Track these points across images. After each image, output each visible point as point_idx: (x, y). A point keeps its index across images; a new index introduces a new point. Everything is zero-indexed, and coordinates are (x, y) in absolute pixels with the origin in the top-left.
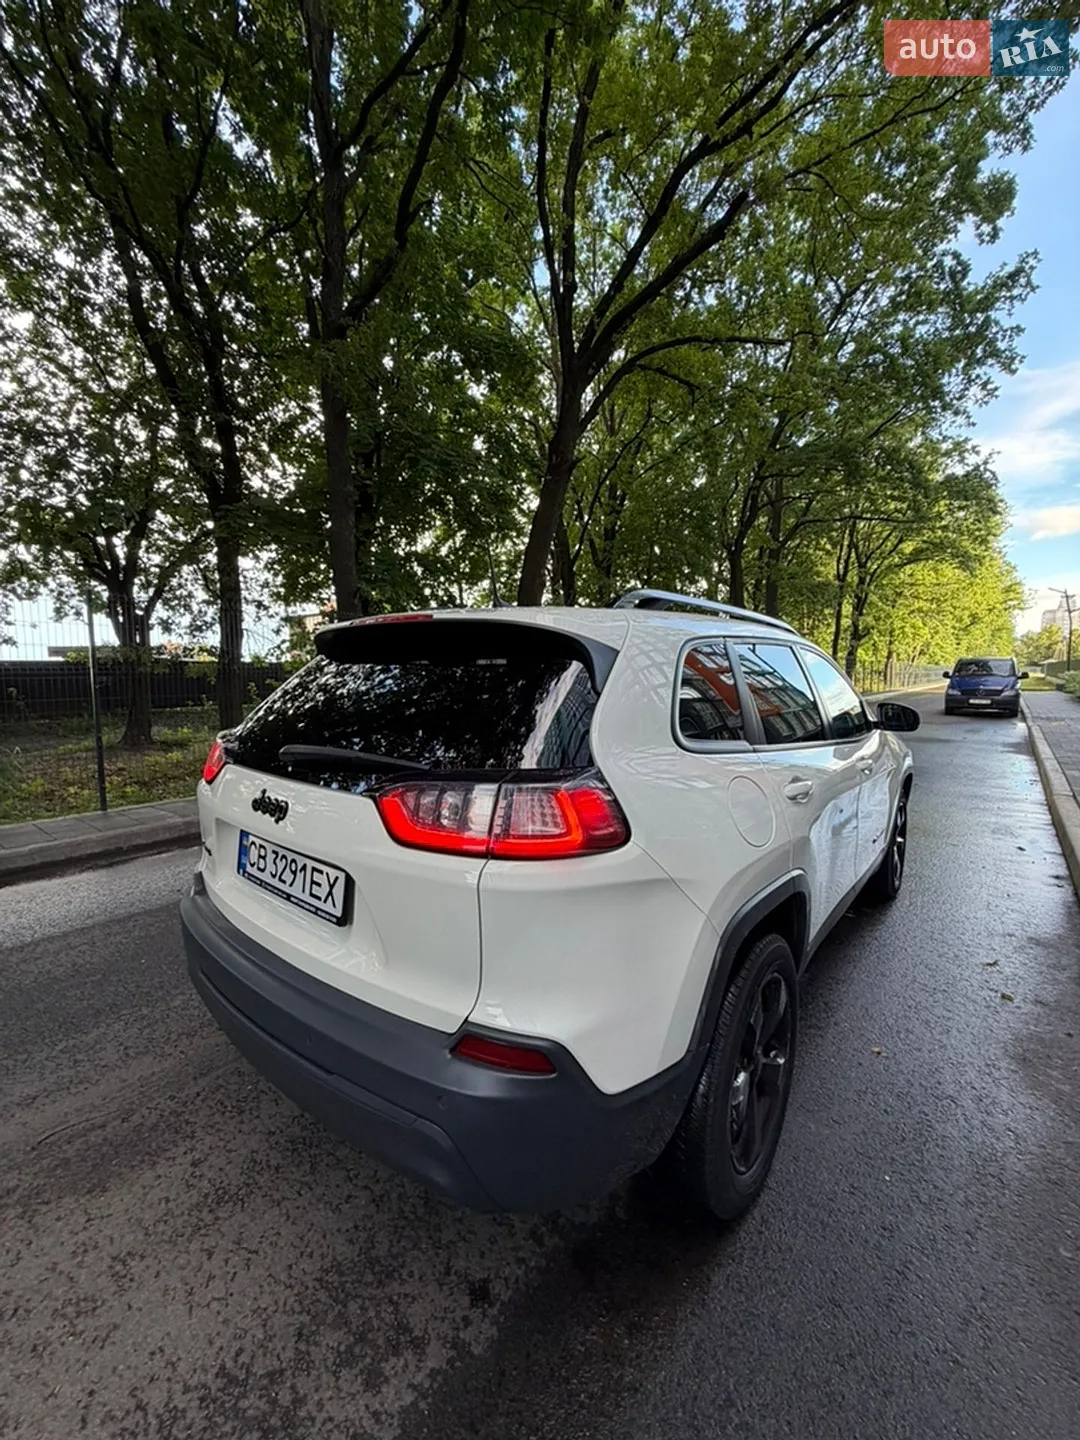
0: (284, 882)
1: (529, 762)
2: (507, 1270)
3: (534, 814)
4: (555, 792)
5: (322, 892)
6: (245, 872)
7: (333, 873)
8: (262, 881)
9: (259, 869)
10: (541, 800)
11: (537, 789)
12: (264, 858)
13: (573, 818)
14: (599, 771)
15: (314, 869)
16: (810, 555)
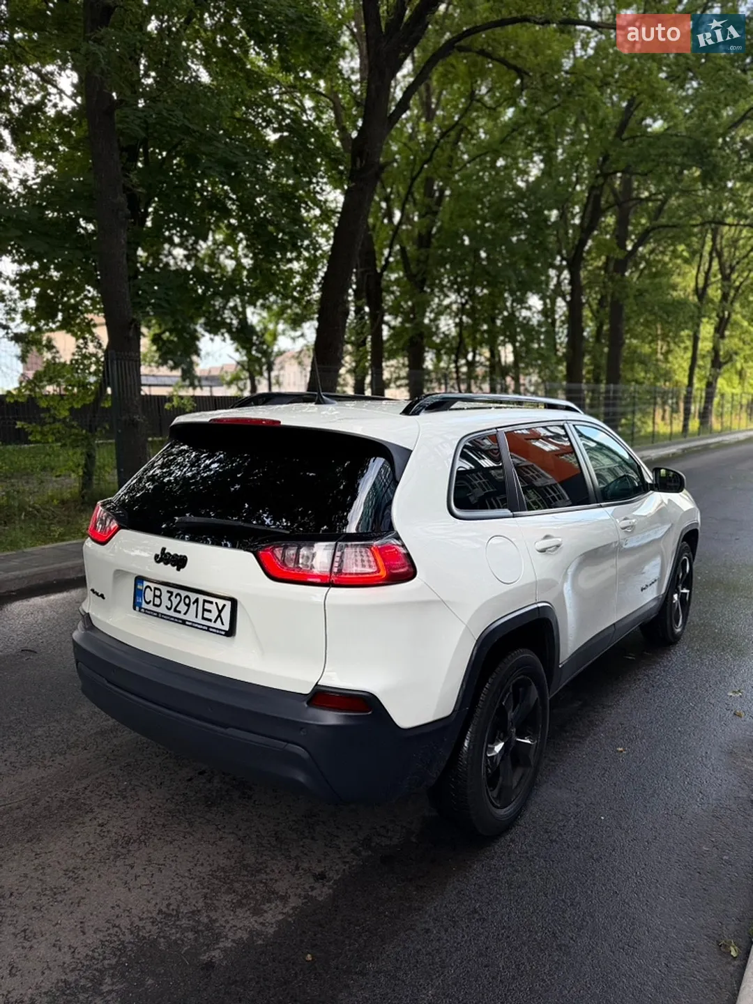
0: (179, 612)
1: (352, 528)
2: (337, 867)
3: (357, 560)
4: (369, 547)
5: (213, 616)
6: (140, 608)
7: (221, 603)
8: (158, 613)
9: (154, 605)
10: (361, 552)
11: (358, 545)
12: (159, 597)
13: (381, 563)
14: (397, 533)
15: (205, 601)
16: (665, 264)
